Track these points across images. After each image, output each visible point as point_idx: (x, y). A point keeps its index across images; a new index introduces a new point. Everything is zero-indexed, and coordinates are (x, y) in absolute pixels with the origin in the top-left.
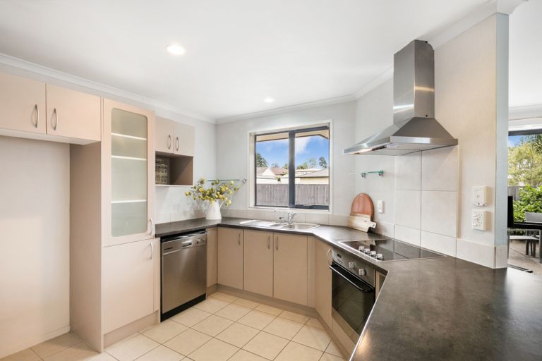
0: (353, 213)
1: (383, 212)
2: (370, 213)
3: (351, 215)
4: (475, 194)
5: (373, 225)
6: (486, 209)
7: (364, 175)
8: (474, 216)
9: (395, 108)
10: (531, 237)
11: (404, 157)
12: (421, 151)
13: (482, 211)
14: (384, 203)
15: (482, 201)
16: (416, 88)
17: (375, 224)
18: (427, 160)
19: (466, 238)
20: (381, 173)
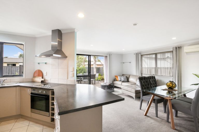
0: (34, 77)
1: (47, 75)
2: (42, 76)
3: (33, 77)
4: (71, 69)
5: (43, 80)
6: (73, 72)
7: (39, 63)
8: (71, 74)
9: (52, 43)
10: (79, 80)
11: (53, 59)
12: (58, 58)
13: (72, 73)
14: (47, 73)
15: (72, 71)
16: (58, 39)
17: (44, 79)
18: (60, 61)
19: (69, 79)
20: (46, 63)
